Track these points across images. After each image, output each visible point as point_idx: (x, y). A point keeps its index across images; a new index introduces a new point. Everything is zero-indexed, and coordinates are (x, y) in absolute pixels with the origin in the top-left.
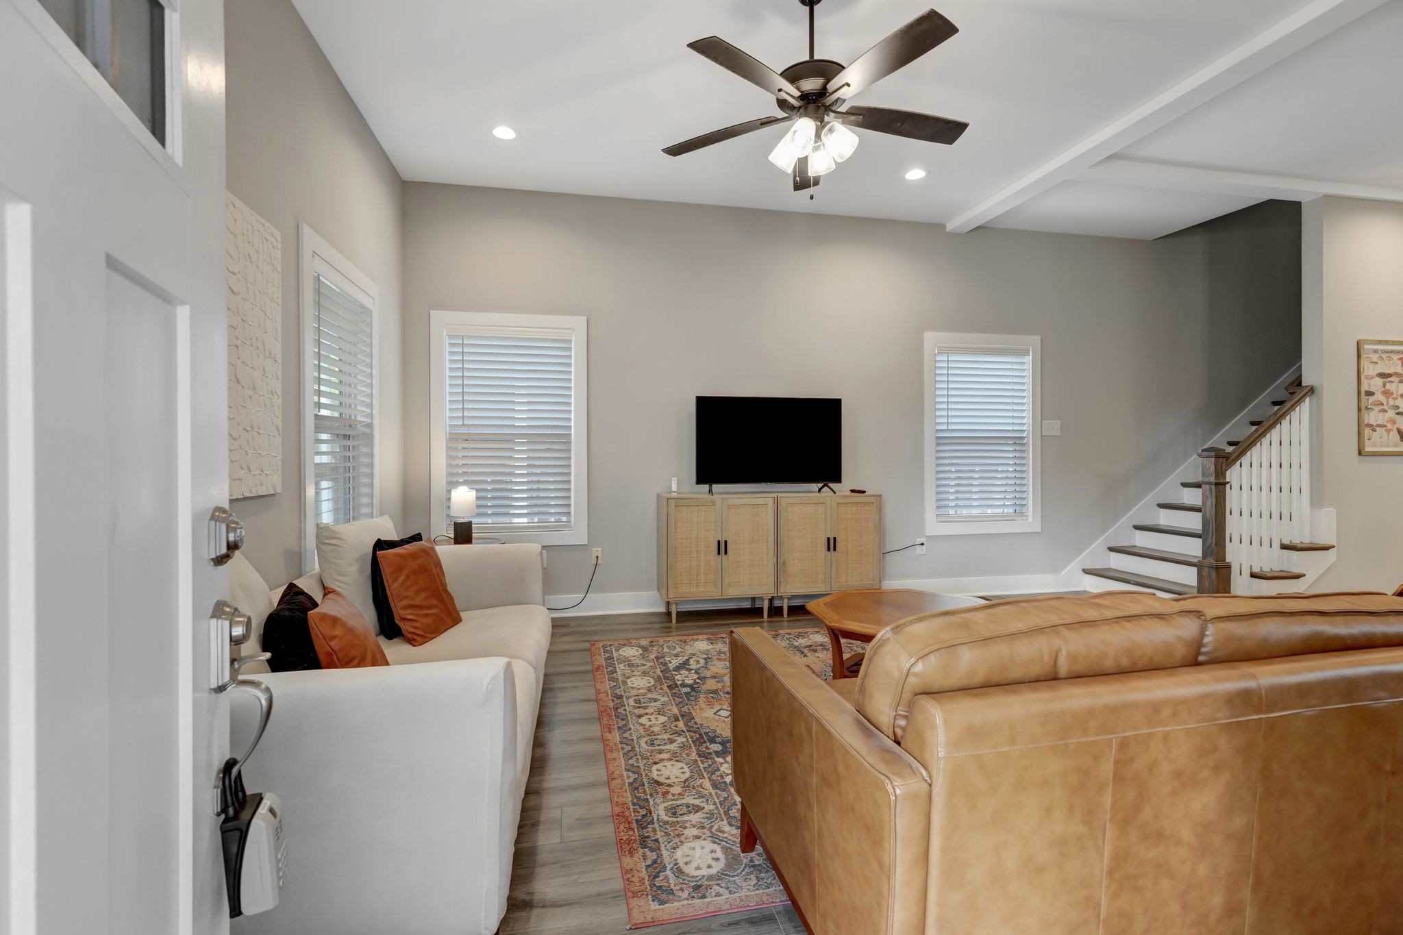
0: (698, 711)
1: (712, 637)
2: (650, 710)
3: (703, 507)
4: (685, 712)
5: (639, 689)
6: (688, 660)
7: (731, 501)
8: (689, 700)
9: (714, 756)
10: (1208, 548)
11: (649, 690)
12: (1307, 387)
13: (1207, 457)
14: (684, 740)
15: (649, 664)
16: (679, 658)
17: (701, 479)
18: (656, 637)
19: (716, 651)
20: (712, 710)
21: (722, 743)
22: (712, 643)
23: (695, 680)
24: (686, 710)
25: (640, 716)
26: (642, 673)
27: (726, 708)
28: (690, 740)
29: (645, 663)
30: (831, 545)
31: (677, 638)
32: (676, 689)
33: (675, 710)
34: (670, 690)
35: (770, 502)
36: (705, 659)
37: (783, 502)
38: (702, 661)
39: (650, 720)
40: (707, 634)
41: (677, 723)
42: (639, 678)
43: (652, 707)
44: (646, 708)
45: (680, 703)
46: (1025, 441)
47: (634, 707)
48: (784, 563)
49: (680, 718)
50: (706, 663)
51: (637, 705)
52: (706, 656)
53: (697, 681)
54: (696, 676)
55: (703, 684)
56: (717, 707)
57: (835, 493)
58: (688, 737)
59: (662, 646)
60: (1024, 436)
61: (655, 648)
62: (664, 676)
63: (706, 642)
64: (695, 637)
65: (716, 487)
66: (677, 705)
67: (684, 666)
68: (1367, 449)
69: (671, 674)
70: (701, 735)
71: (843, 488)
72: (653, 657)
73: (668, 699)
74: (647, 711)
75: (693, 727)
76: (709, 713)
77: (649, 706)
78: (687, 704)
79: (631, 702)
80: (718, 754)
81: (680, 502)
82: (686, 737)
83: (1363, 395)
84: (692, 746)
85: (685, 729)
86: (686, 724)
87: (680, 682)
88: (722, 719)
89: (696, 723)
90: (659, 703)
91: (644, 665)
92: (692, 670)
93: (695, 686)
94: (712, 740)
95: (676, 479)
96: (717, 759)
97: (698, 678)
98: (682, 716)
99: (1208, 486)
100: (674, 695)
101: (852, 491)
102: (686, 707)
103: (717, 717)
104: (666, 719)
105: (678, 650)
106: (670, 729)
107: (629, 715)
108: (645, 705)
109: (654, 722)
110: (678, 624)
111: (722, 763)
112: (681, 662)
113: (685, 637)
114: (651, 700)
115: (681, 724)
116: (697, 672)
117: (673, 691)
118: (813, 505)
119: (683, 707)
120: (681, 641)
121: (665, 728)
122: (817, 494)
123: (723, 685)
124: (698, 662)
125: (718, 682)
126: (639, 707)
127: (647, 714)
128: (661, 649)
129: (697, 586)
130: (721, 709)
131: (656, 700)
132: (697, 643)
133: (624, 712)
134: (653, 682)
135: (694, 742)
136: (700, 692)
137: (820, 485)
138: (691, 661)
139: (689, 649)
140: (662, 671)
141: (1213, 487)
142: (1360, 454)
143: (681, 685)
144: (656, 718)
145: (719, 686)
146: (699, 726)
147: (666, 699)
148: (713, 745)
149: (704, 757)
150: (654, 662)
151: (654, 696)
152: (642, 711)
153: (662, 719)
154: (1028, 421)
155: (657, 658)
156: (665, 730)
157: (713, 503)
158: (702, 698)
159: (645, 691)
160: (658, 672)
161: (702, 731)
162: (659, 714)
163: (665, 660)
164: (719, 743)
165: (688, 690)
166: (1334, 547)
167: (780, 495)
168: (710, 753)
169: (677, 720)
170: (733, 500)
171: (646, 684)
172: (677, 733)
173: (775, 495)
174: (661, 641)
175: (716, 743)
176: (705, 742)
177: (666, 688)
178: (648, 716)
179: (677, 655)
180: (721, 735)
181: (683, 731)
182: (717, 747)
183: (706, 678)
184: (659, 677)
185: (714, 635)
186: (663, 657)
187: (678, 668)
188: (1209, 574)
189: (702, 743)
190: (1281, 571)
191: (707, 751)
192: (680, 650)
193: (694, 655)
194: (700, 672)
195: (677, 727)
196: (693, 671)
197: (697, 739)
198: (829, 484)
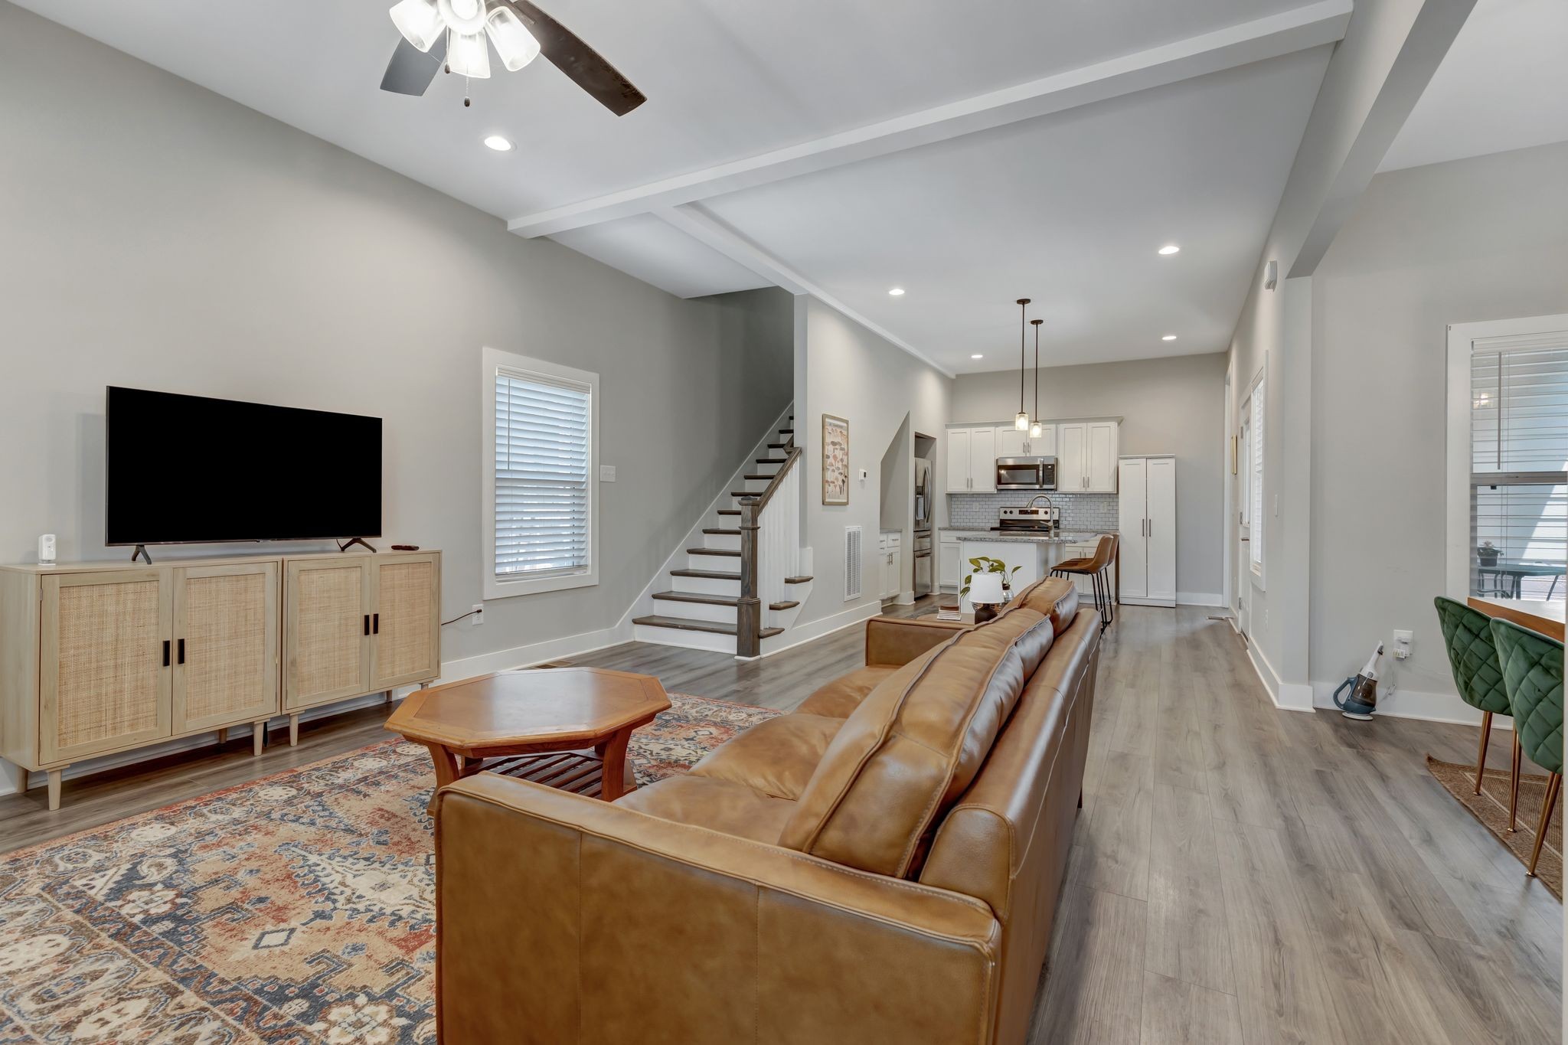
0: (214, 957)
1: (166, 813)
2: (92, 1002)
3: (131, 586)
4: (187, 970)
5: (33, 969)
6: (134, 868)
7: (191, 573)
8: (181, 944)
9: (300, 1024)
10: (746, 587)
11: (65, 960)
12: (798, 448)
13: (746, 505)
14: (216, 1024)
15: (32, 909)
16: (110, 873)
17: (117, 533)
18: (22, 847)
19: (191, 835)
20: (244, 942)
21: (304, 994)
22: (172, 824)
23: (172, 902)
24: (187, 966)
25: (69, 1026)
26: (23, 932)
27: (274, 928)
28: (230, 1020)
29: (18, 908)
30: (371, 625)
31: (81, 835)
32: (137, 933)
33: (159, 976)
34: (121, 941)
35: (270, 570)
36: (174, 855)
37: (293, 569)
38: (171, 864)
39: (104, 1022)
40: (152, 810)
41: (179, 999)
42: (22, 946)
43: (94, 993)
44: (75, 1001)
45: (162, 957)
46: (584, 487)
47: (41, 1012)
48: (294, 663)
49: (181, 987)
50: (181, 862)
51: (48, 1005)
52: (173, 850)
53: (179, 901)
54: (171, 894)
55: (196, 903)
56: (253, 934)
57: (374, 551)
58: (222, 1014)
59: (49, 861)
60: (583, 480)
61: (32, 871)
62: (90, 918)
63: (157, 826)
64: (126, 822)
65: (151, 549)
66: (156, 964)
67: (130, 881)
68: (827, 500)
69: (107, 908)
70: (248, 999)
71: (381, 544)
72: (35, 889)
73: (126, 961)
74: (83, 1007)
75: (220, 992)
76: (242, 951)
77: (84, 995)
78: (181, 955)
79: (26, 1004)
80: (305, 1017)
81: (69, 581)
82: (216, 1017)
83: (824, 457)
84: (242, 1027)
85: (205, 1004)
86: (202, 993)
87: (141, 917)
88: (277, 950)
89: (223, 981)
90: (106, 976)
91: (20, 914)
92: (155, 884)
93: (179, 913)
94: (280, 998)
95: (53, 536)
96: (309, 1028)
97: (177, 896)
98: (182, 980)
99: (746, 531)
100: (138, 947)
101: (395, 548)
102: (182, 961)
103: (265, 952)
104: (144, 1003)
105: (95, 857)
106: (168, 1021)
107: (34, 1036)
108: (71, 995)
109: (116, 1021)
110: (63, 810)
111: (326, 1031)
112: (117, 878)
113: (101, 829)
114: (80, 980)
115: (190, 998)
116: (168, 885)
117: (132, 940)
118: (342, 570)
119: (175, 962)
120: (94, 837)
121: (153, 1021)
122: (341, 555)
123: (241, 889)
124: (160, 866)
125: (228, 888)
126: (58, 1007)
127: (87, 1013)
128: (48, 869)
129: (115, 728)
130: (263, 935)
131: (95, 976)
132: (134, 834)
133: (17, 1036)
134: (65, 942)
135: (240, 1019)
136: (197, 919)
137: (344, 541)
138: (143, 869)
139: (125, 849)
140: (78, 912)
141: (750, 531)
142: (823, 504)
143: (144, 922)
144: (119, 1011)
145: (235, 893)
146: (235, 984)
147: (122, 963)
148: (286, 1006)
149: (281, 1037)
150: (45, 900)
151: (85, 967)
152: (70, 1013)
153: (135, 1007)
154: (588, 464)
155: (49, 889)
156: (155, 1025)
157: (154, 578)
158: (209, 929)
159: (55, 966)
160: (69, 915)
161: (248, 990)
162: (121, 1000)
163: (73, 887)
164: (297, 996)
165: (168, 925)
166: (812, 578)
167: (286, 558)
168: (290, 1024)
169: (174, 993)
170: (196, 570)
171: (47, 950)
172: (190, 1020)
173: (279, 558)
174: (40, 852)
175: (291, 999)
176: (266, 1008)
177: (109, 941)
178: (94, 1017)
179: (99, 869)
180: (292, 979)
181: (204, 1009)
182: (300, 1006)
183: (196, 889)
184: (77, 927)
185: (168, 807)
186: (67, 882)
187: (119, 891)
188: (747, 610)
189: (260, 1014)
190: (785, 602)
191: (280, 1023)
192: (102, 856)
193: (143, 855)
194: (175, 883)
195: (182, 1007)
196: (160, 886)
197: (245, 1011)
198: (363, 539)
